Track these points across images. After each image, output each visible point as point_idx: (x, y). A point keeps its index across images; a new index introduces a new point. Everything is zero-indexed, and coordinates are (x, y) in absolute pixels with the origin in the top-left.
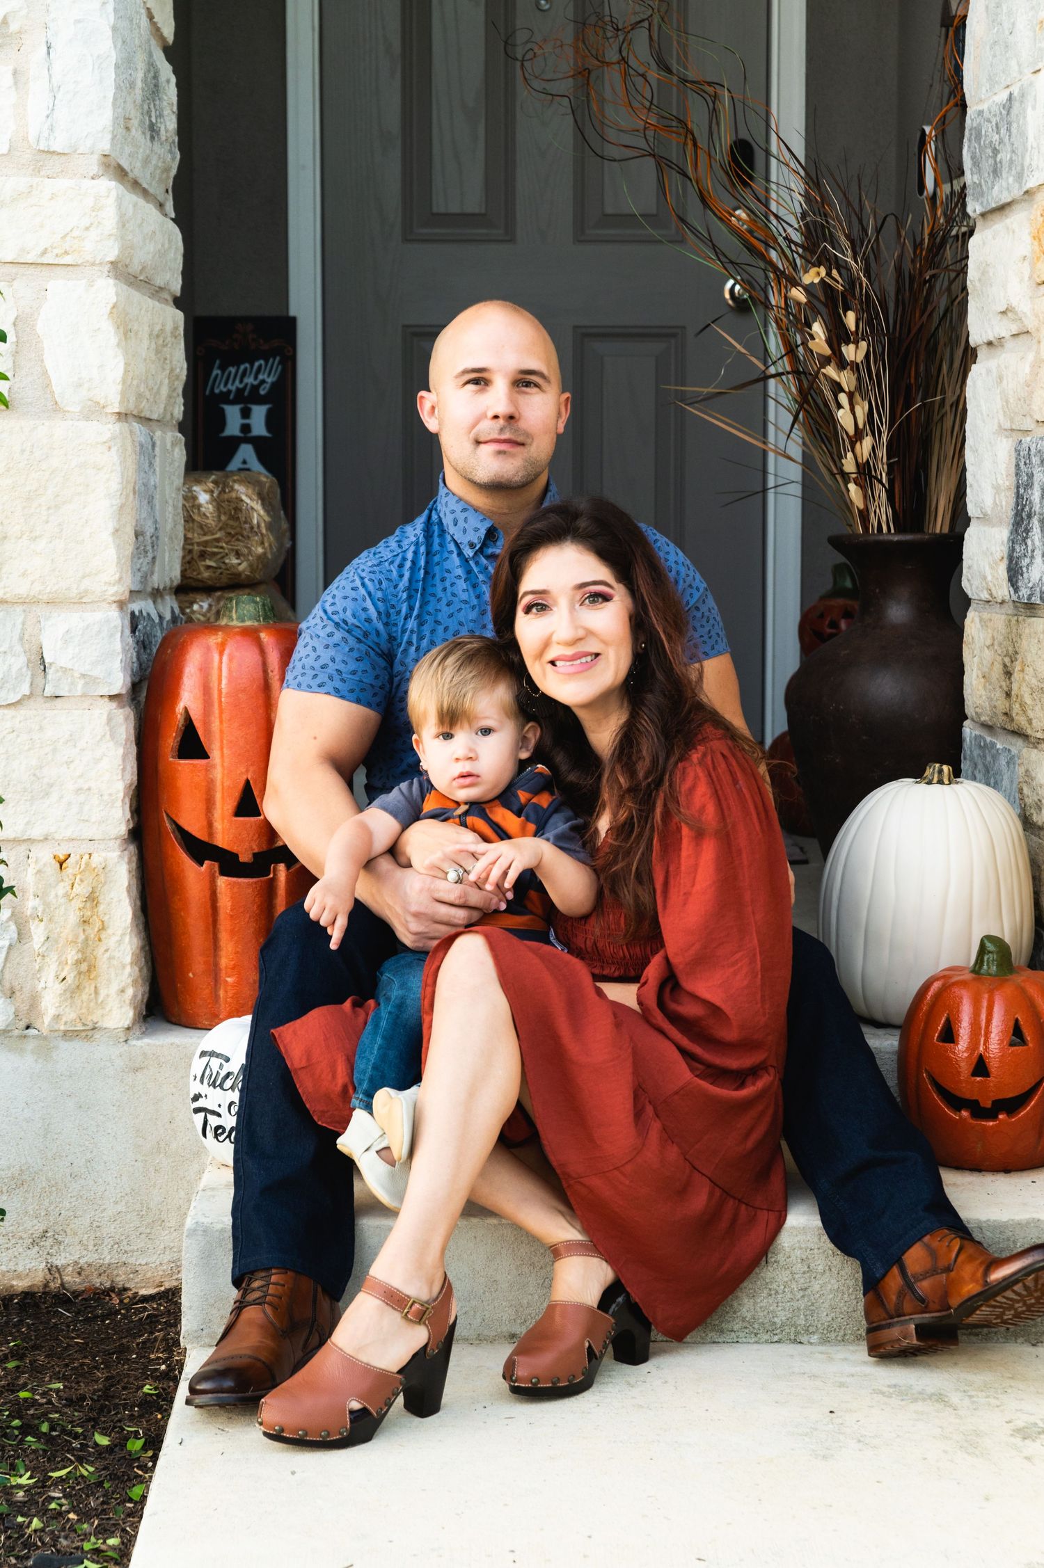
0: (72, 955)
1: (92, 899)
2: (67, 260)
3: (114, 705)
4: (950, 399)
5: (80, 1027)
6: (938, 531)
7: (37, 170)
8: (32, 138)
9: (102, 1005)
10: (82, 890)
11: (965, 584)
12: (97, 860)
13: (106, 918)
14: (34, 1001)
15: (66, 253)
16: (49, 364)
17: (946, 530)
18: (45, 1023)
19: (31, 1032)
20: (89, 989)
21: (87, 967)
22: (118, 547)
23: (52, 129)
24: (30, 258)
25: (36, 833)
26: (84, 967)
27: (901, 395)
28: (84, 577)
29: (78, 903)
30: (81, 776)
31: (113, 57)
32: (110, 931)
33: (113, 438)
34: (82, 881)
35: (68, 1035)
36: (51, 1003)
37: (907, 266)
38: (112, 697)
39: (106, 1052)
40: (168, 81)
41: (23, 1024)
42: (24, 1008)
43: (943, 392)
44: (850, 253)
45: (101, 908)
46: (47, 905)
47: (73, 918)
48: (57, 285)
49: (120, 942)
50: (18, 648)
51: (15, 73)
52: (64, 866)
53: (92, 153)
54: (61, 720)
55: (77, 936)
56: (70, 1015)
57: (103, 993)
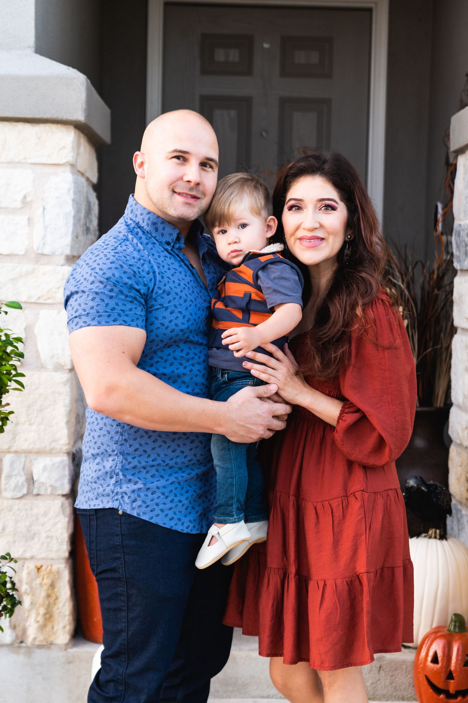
0: (42, 611)
1: (52, 586)
2: (49, 301)
3: (64, 499)
4: (445, 345)
5: (45, 643)
6: (438, 405)
7: (37, 262)
8: (35, 248)
9: (55, 633)
10: (47, 581)
11: (450, 432)
12: (55, 568)
13: (58, 594)
14: (24, 631)
15: (49, 298)
16: (40, 347)
17: (442, 405)
18: (29, 640)
19: (23, 645)
20: (49, 626)
21: (49, 616)
22: (69, 429)
23: (44, 244)
24: (33, 300)
25: (28, 555)
26: (48, 616)
27: (423, 345)
28: (53, 441)
29: (45, 588)
30: (49, 530)
31: (72, 213)
32: (59, 600)
33: (67, 381)
34: (47, 578)
35: (40, 647)
36: (32, 632)
37: (427, 287)
38: (63, 496)
39: (56, 654)
40: (94, 204)
41: (19, 641)
42: (20, 634)
43: (442, 344)
44: (400, 280)
45: (56, 590)
46: (31, 588)
47: (43, 594)
48: (44, 313)
49: (64, 605)
50: (22, 473)
51: (29, 219)
52: (40, 570)
53: (61, 255)
54: (40, 505)
55: (44, 602)
56: (41, 638)
57: (56, 628)
